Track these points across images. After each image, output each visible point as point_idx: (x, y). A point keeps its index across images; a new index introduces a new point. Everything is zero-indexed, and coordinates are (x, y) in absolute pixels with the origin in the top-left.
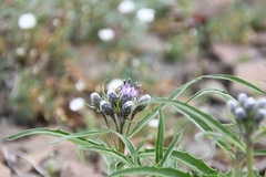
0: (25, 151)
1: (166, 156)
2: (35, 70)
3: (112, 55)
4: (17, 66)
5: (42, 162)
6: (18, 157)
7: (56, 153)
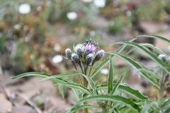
0: (20, 91)
1: (115, 89)
2: (27, 39)
3: (77, 29)
4: (15, 36)
5: (32, 98)
6: (17, 95)
7: (41, 92)
